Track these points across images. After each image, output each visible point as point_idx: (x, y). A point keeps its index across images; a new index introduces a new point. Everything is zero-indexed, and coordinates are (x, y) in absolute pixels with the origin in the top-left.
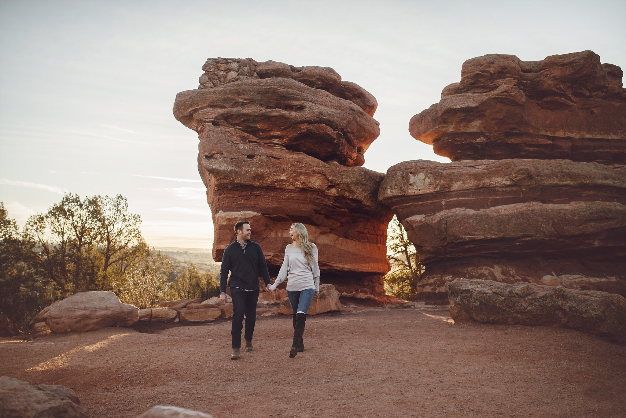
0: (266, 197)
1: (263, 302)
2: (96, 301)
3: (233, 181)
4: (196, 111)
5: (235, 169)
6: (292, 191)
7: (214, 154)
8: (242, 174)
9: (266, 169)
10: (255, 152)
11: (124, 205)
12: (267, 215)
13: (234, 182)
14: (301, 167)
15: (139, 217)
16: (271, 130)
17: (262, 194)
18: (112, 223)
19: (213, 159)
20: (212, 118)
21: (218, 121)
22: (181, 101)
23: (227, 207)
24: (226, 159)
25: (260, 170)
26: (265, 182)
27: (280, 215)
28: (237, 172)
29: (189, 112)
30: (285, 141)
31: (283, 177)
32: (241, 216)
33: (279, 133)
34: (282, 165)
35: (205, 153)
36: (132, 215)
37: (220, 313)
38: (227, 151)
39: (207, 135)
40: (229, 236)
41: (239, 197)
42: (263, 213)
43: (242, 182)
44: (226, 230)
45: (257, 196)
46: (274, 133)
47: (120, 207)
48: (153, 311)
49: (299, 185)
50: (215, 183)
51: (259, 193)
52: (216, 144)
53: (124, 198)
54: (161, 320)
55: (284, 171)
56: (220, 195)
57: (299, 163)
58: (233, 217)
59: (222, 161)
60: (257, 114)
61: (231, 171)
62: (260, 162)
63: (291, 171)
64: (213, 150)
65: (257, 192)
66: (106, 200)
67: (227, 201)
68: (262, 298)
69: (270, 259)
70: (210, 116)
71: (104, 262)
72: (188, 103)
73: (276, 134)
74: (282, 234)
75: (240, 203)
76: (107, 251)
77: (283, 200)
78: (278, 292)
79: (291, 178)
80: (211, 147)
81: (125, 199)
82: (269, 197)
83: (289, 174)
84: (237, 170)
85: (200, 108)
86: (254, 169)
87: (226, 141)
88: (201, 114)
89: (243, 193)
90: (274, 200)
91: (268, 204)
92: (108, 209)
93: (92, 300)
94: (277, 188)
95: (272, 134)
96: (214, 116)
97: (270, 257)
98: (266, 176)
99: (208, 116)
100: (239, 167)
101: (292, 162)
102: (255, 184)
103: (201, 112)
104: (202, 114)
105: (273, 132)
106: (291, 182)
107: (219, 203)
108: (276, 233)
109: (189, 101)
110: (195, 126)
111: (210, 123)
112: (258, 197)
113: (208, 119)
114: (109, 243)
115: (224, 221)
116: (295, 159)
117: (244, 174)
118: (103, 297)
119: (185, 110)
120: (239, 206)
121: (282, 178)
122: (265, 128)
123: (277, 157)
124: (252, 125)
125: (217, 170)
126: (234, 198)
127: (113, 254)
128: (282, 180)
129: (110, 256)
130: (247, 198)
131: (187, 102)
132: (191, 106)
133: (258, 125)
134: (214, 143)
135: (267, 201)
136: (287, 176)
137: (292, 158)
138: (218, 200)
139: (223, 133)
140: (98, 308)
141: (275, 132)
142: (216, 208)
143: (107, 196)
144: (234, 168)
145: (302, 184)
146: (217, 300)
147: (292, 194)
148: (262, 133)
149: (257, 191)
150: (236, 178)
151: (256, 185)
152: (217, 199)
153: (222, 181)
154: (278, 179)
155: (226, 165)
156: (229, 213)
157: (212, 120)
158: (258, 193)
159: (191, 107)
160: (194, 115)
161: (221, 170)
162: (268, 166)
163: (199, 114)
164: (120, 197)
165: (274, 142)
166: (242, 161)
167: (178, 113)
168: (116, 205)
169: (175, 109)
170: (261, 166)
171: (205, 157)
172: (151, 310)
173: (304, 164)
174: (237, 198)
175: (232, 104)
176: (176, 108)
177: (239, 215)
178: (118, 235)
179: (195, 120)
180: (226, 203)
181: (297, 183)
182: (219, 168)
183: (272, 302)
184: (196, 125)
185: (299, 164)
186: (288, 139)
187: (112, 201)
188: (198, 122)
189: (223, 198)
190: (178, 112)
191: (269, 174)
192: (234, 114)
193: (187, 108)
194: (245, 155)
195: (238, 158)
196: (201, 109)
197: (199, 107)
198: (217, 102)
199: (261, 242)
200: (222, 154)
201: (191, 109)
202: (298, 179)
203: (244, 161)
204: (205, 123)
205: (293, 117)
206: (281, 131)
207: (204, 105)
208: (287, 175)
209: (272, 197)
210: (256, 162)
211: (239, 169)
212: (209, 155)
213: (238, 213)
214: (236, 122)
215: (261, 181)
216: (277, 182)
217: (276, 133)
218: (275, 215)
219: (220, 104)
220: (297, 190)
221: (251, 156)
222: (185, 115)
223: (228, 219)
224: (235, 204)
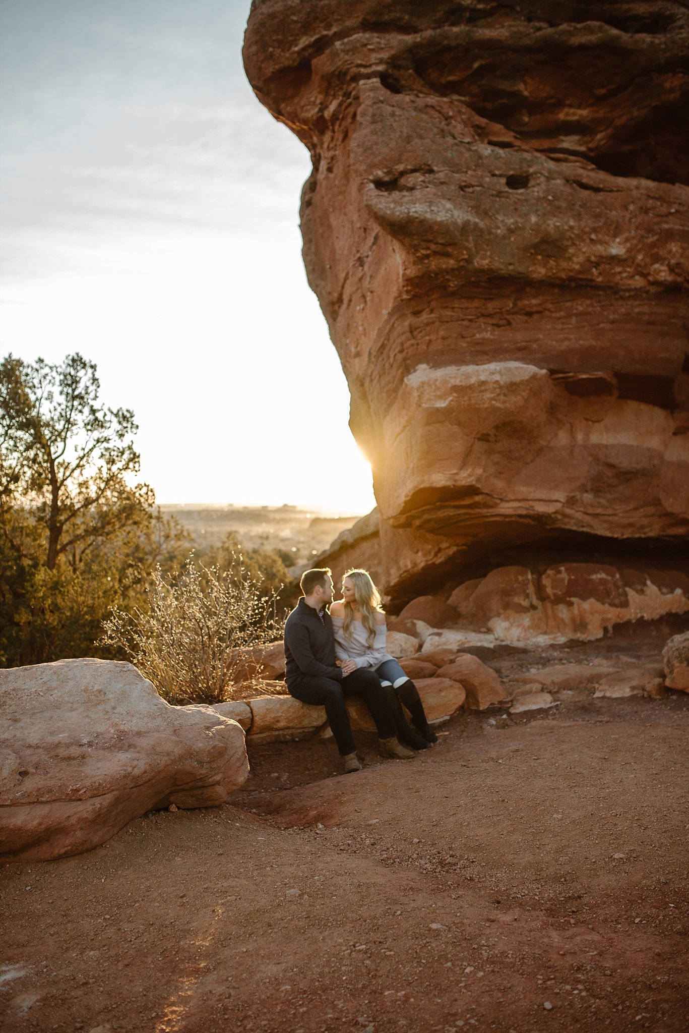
0: (559, 319)
1: (534, 640)
2: (72, 709)
3: (469, 261)
4: (320, 46)
5: (477, 220)
6: (637, 294)
7: (402, 174)
8: (497, 236)
9: (568, 221)
10: (529, 166)
11: (89, 384)
12: (561, 375)
13: (470, 267)
14: (667, 216)
15: (132, 417)
16: (559, 105)
17: (550, 306)
18: (60, 436)
19: (401, 190)
20: (381, 61)
21: (396, 73)
22: (272, 16)
23: (442, 353)
24: (444, 188)
25: (553, 224)
26: (564, 264)
27: (600, 374)
28: (481, 231)
29: (299, 53)
30: (600, 140)
31: (617, 249)
32: (497, 377)
33: (584, 112)
34: (611, 210)
35: (371, 173)
36: (109, 410)
37: (462, 697)
38: (448, 163)
39: (374, 115)
40: (457, 444)
41: (478, 317)
42: (551, 366)
43: (496, 265)
44: (447, 424)
45: (530, 314)
46: (567, 114)
47: (80, 390)
48: (255, 709)
49: (664, 274)
50: (408, 272)
51: (540, 305)
52: (408, 140)
53: (88, 365)
54: (284, 736)
55: (616, 230)
56: (416, 313)
57: (659, 203)
58: (473, 380)
59: (435, 194)
60: (526, 41)
61: (465, 228)
62: (550, 198)
63: (637, 228)
64: (399, 161)
65: (534, 301)
66: (37, 370)
67: (442, 333)
68: (529, 627)
69: (555, 513)
70: (374, 57)
71: (44, 542)
72: (295, 18)
73: (575, 118)
74: (587, 435)
75: (484, 339)
76: (52, 511)
77: (609, 326)
78: (579, 608)
79: (639, 251)
80: (392, 149)
81: (92, 367)
82: (569, 316)
83: (634, 238)
84: (482, 225)
85: (335, 33)
86: (534, 219)
87: (435, 130)
88: (343, 51)
89: (492, 306)
90: (584, 327)
91: (567, 339)
92: (45, 395)
93: (57, 707)
94: (597, 287)
95: (561, 116)
96: (385, 55)
97: (558, 506)
98: (570, 243)
99: (366, 56)
100: (486, 213)
101: (640, 199)
102: (534, 272)
103: (343, 44)
104: (347, 52)
105: (566, 110)
106: (638, 265)
107: (413, 341)
108: (572, 432)
109: (299, 12)
110: (314, 102)
111: (376, 81)
112: (536, 317)
113: (365, 67)
114: (55, 492)
115: (440, 397)
116: (648, 189)
117: (504, 237)
118: (100, 691)
119: (284, 45)
120: (478, 348)
121: (614, 251)
122: (544, 95)
123: (591, 183)
124: (505, 86)
125: (421, 222)
126: (464, 323)
127: (67, 520)
128: (613, 258)
129: (62, 524)
130: (501, 322)
131: (293, 14)
132: (306, 28)
133: (521, 87)
134: (400, 137)
135: (562, 329)
136: (628, 245)
137: (637, 188)
138: (411, 332)
139: (421, 110)
140: (90, 744)
141: (572, 110)
142: (405, 359)
143: (41, 361)
144: (474, 219)
145: (671, 269)
146: (406, 643)
147: (638, 306)
148: (530, 115)
149: (535, 297)
150: (478, 253)
151: (535, 276)
152: (407, 329)
153: (434, 264)
154: (604, 254)
155: (449, 205)
156: (451, 370)
157: (380, 68)
158: (535, 305)
159: (305, 33)
160: (315, 62)
161: (436, 223)
162: (572, 210)
163: (336, 54)
164: (77, 362)
165: (565, 145)
166: (492, 195)
167: (262, 62)
168: (70, 382)
169: (250, 46)
170: (556, 210)
171: (372, 186)
172: (248, 704)
173: (676, 206)
174: (470, 321)
175: (438, 15)
176: (256, 43)
177: (493, 374)
178: (78, 466)
179: (316, 79)
180: (440, 341)
181: (657, 266)
182: (428, 216)
183: (562, 640)
184: (320, 98)
185: (661, 206)
186: (610, 131)
187: (54, 374)
188: (330, 86)
189: (428, 324)
190: (262, 57)
191: (579, 237)
192: (453, 44)
193: (290, 38)
194: (500, 176)
195: (481, 185)
196: (339, 36)
197: (334, 29)
198: (391, 11)
199: (532, 461)
200: (431, 171)
201: (304, 41)
202: (661, 253)
203: (499, 194)
204: (353, 85)
205: (644, 46)
206: (591, 105)
207: (348, 23)
208: (627, 240)
209: (577, 315)
210: (539, 199)
211: (487, 221)
212: (387, 179)
213: (486, 366)
214: (451, 78)
215: (552, 263)
216: (597, 265)
217: (574, 114)
218: (585, 373)
219: (400, 19)
220: (653, 289)
221: (518, 181)
222: (286, 63)
223: (455, 389)
224: (467, 342)
